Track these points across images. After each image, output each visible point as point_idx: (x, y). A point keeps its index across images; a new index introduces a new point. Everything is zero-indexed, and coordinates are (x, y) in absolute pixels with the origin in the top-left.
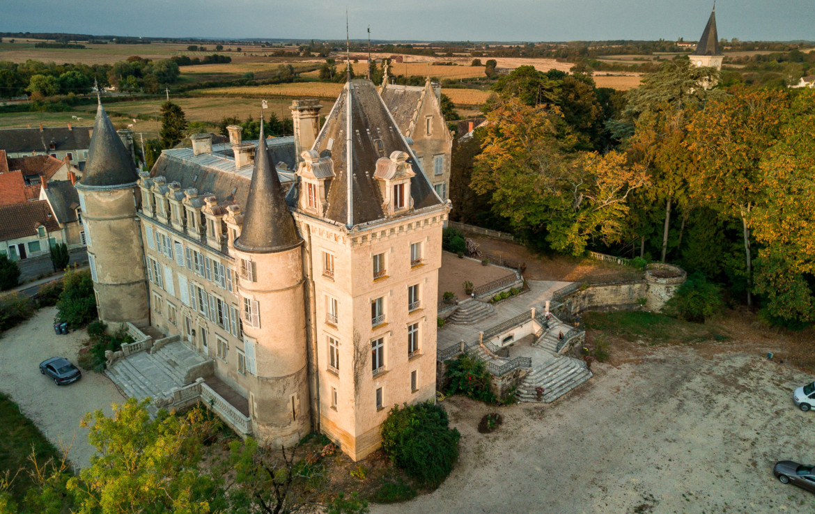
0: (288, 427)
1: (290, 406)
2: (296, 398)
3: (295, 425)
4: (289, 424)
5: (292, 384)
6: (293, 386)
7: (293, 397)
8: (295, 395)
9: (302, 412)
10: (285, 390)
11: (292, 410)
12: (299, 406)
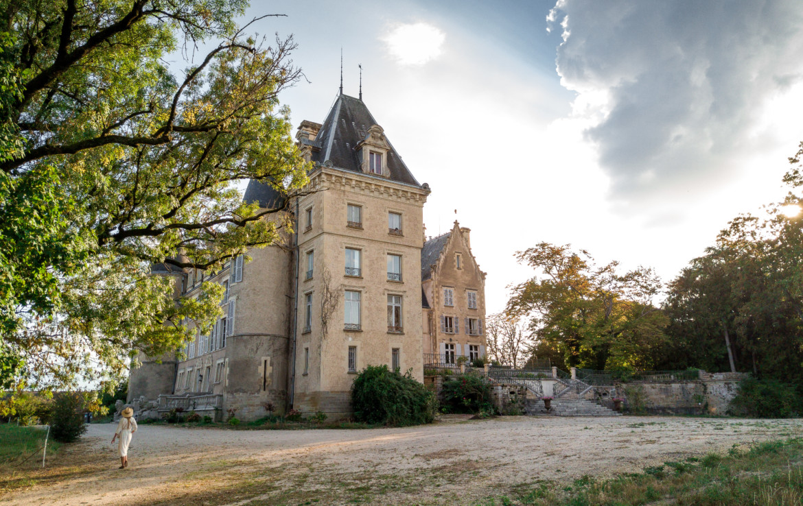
0: (256, 394)
1: (261, 369)
2: (268, 363)
3: (264, 396)
4: (258, 391)
5: (266, 346)
6: (267, 348)
7: (266, 361)
8: (269, 359)
9: (274, 384)
10: (257, 349)
11: (262, 375)
12: (271, 375)
